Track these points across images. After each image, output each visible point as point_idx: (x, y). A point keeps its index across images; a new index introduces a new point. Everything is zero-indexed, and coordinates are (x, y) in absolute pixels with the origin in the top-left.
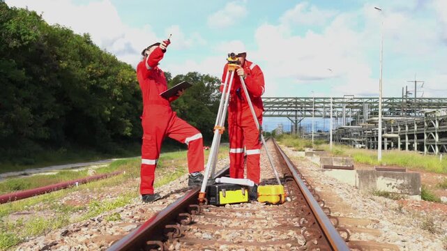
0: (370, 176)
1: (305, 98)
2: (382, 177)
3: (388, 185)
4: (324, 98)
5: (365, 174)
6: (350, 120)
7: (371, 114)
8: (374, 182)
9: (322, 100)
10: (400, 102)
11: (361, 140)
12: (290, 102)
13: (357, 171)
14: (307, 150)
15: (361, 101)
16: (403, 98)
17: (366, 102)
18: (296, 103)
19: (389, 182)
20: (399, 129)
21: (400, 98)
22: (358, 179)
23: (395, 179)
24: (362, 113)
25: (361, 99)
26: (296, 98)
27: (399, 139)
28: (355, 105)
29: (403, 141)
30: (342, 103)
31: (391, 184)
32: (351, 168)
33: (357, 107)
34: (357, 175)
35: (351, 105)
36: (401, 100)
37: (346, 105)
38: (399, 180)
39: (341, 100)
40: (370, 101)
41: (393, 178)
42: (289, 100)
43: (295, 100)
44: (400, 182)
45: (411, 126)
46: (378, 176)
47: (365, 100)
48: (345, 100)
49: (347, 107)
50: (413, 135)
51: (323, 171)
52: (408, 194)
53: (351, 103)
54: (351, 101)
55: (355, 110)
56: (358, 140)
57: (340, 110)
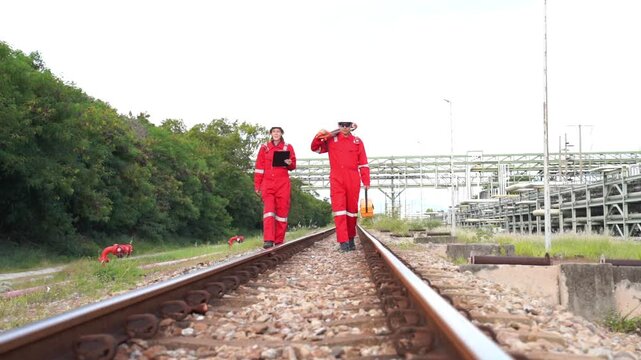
0: (597, 280)
1: (407, 158)
2: (627, 282)
4: (436, 157)
5: (582, 276)
6: (478, 190)
7: (511, 180)
8: (608, 294)
9: (433, 160)
10: (556, 160)
11: (497, 221)
12: (381, 164)
13: (563, 268)
14: (416, 235)
15: (494, 160)
16: (560, 154)
17: (502, 162)
18: (392, 166)
20: (561, 200)
21: (556, 154)
22: (565, 290)
24: (496, 179)
25: (494, 156)
26: (392, 158)
27: (561, 217)
28: (486, 166)
30: (465, 163)
32: (544, 262)
33: (487, 170)
34: (563, 278)
35: (477, 168)
36: (557, 157)
37: (470, 167)
39: (463, 159)
40: (508, 159)
42: (381, 161)
43: (389, 162)
45: (580, 195)
46: (616, 281)
47: (501, 158)
48: (469, 160)
49: (472, 170)
50: (585, 209)
51: (473, 270)
53: (479, 163)
54: (479, 160)
55: (485, 174)
56: (493, 221)
57: (461, 174)
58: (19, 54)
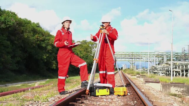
0: (167, 86)
1: (136, 53)
2: (173, 87)
3: (176, 91)
4: (146, 53)
5: (165, 85)
6: (158, 63)
7: (167, 60)
8: (169, 89)
9: (145, 53)
10: (181, 55)
11: (163, 72)
12: (129, 54)
13: (161, 84)
14: (138, 75)
15: (162, 54)
16: (182, 53)
17: (165, 55)
18: (132, 55)
19: (177, 89)
20: (181, 67)
21: (181, 53)
22: (162, 88)
23: (180, 88)
24: (163, 60)
25: (163, 53)
26: (132, 53)
27: (181, 72)
28: (160, 56)
29: (183, 73)
30: (154, 55)
31: (177, 90)
32: (158, 82)
33: (160, 57)
34: (161, 86)
35: (158, 56)
36: (182, 54)
38: (181, 89)
39: (153, 54)
40: (167, 54)
41: (179, 87)
42: (129, 53)
43: (132, 54)
44: (182, 89)
45: (186, 66)
46: (171, 86)
47: (165, 54)
48: (155, 54)
49: (156, 57)
50: (188, 70)
51: (145, 83)
52: (186, 95)
54: (158, 54)
55: (160, 58)
56: (161, 72)
57: (153, 58)
58: (34, 23)
